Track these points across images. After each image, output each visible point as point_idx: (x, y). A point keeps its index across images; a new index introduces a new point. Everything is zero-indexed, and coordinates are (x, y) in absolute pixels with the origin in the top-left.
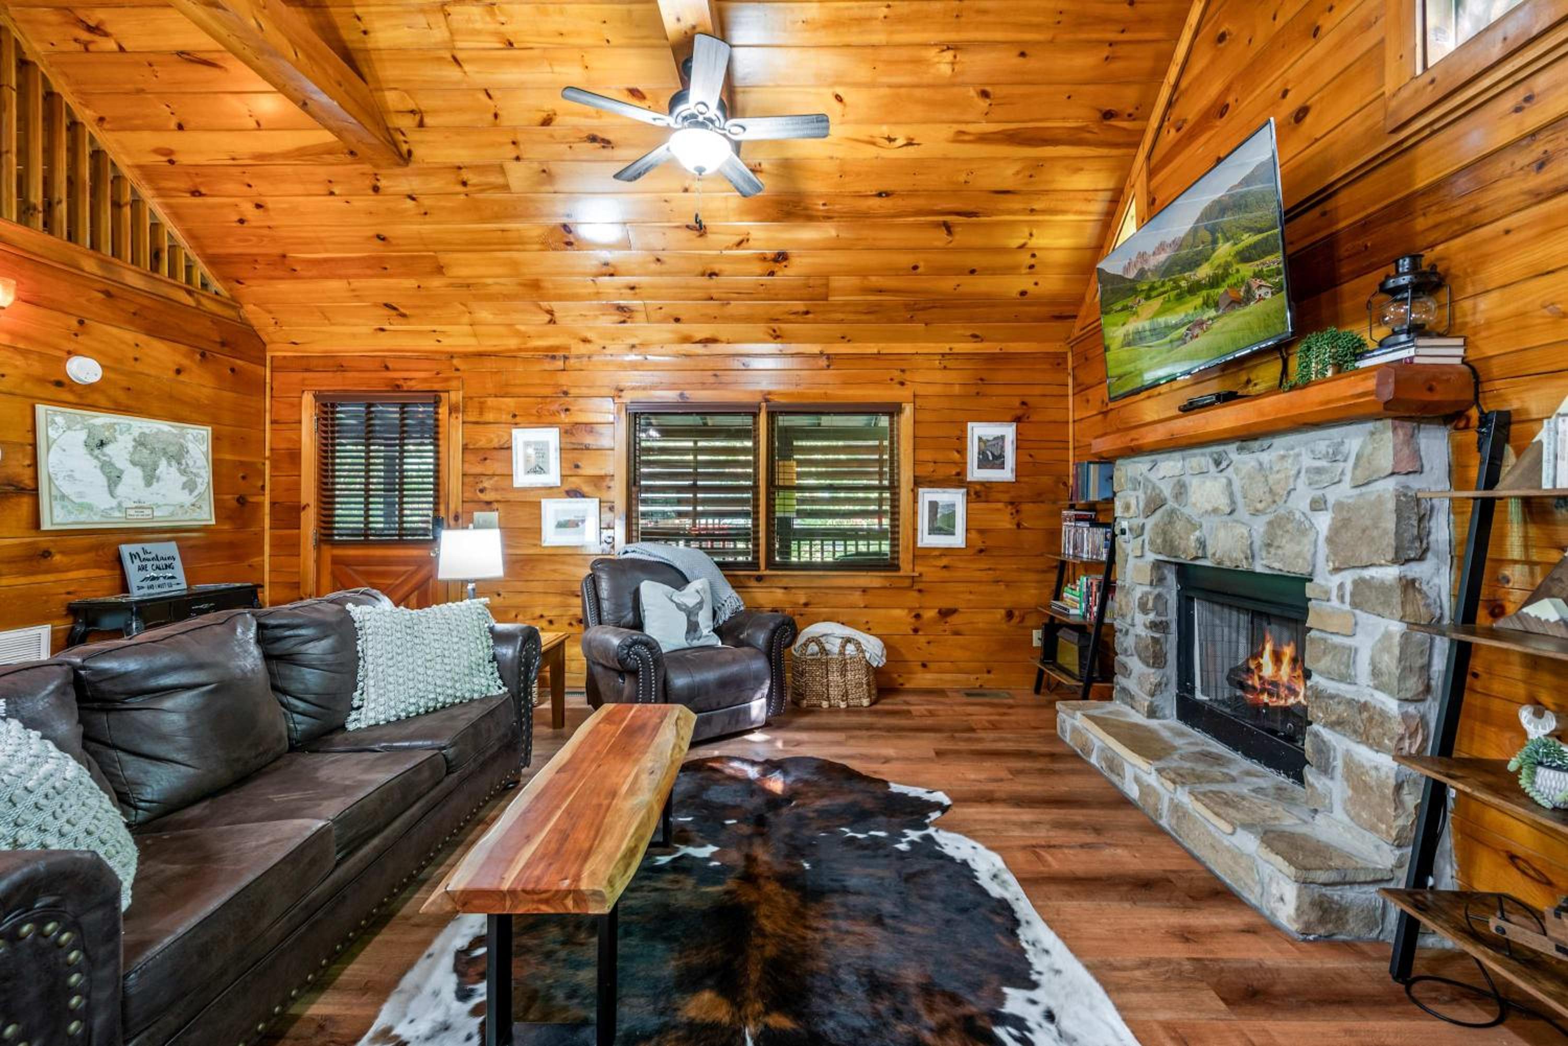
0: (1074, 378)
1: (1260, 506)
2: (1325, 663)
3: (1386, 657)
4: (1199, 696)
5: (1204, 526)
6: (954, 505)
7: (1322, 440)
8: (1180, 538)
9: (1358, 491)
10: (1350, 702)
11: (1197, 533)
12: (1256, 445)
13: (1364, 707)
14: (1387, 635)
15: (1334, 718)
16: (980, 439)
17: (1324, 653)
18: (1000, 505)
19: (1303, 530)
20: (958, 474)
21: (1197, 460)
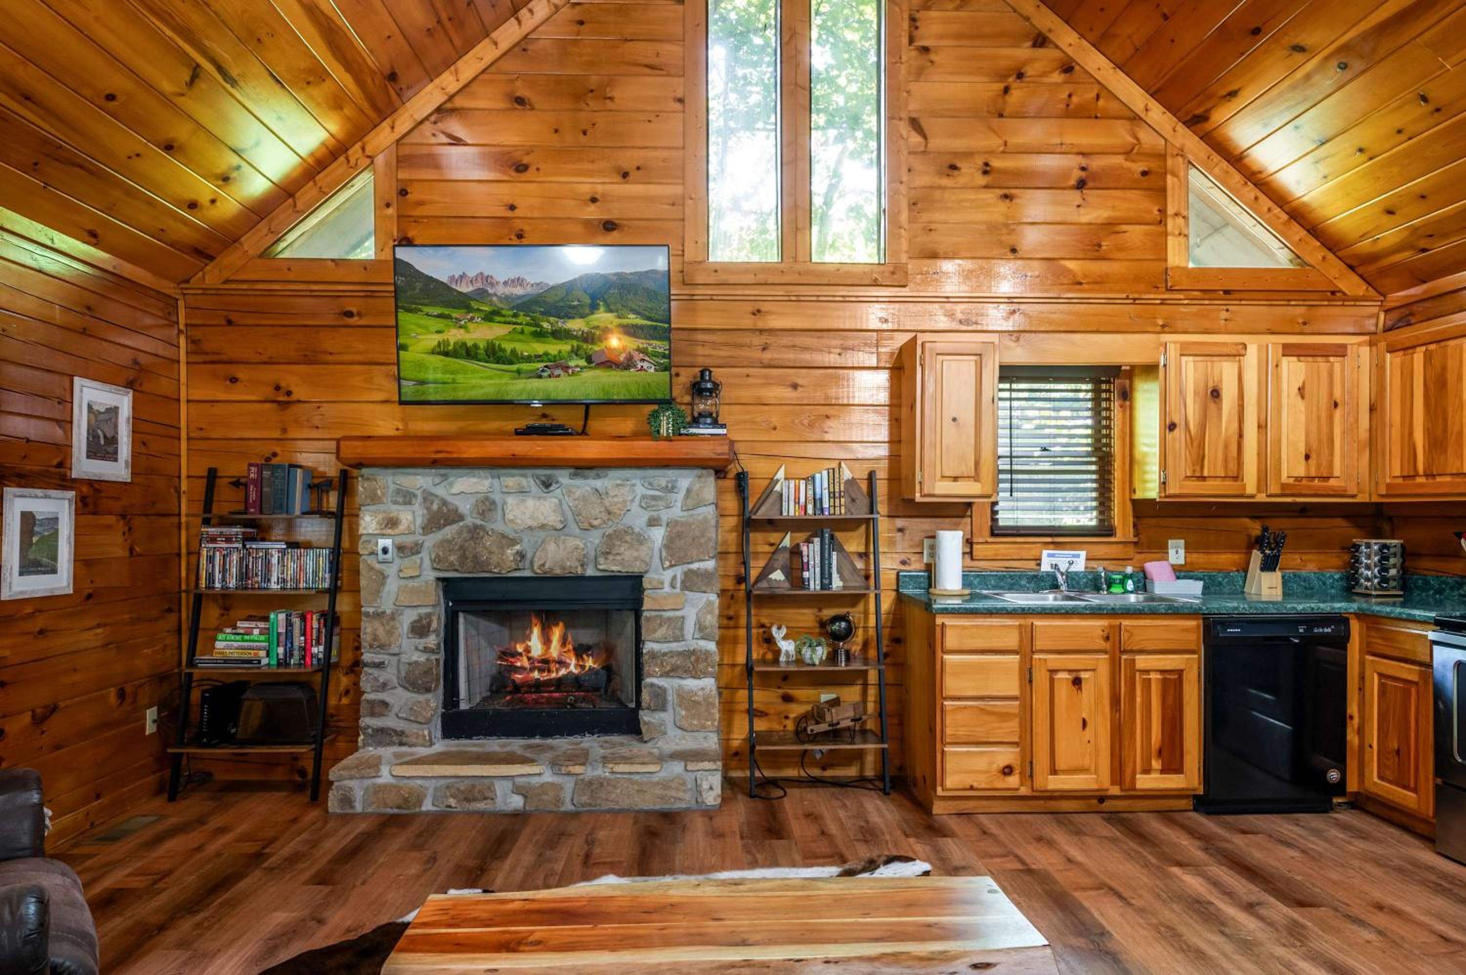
1: (596, 523)
2: (660, 633)
3: (709, 617)
4: (464, 706)
5: (526, 540)
6: (56, 520)
7: (663, 477)
8: (491, 553)
9: (686, 514)
10: (680, 654)
11: (518, 547)
12: (593, 473)
13: (694, 652)
14: (710, 603)
15: (668, 668)
16: (90, 407)
17: (661, 625)
18: (111, 520)
19: (640, 540)
20: (60, 465)
21: (512, 480)
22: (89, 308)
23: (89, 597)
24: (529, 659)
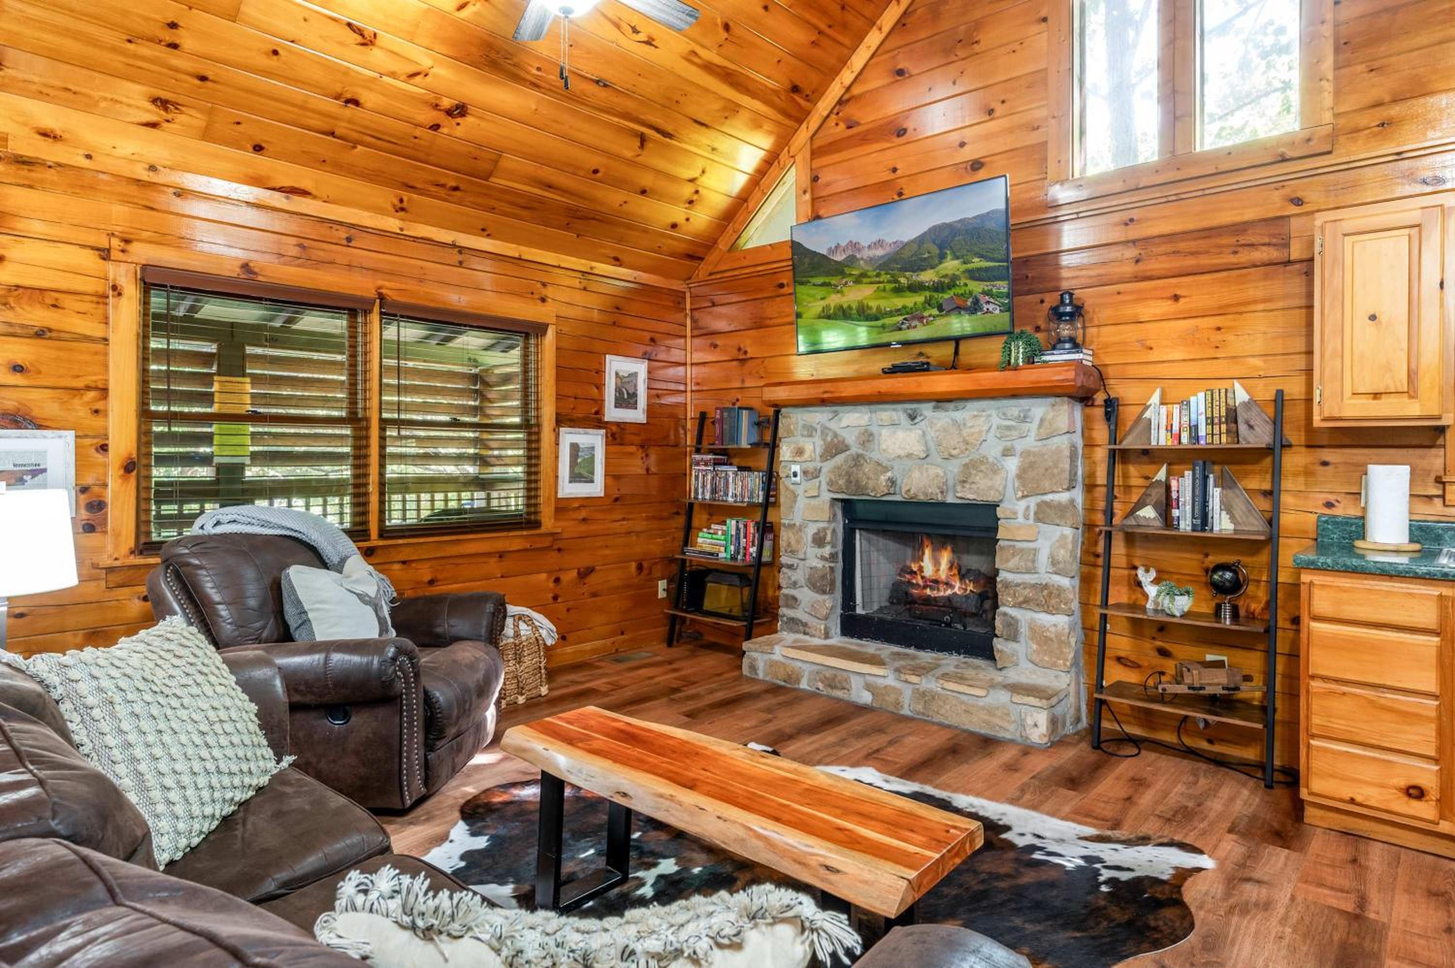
0: (693, 320)
1: (954, 452)
2: (1013, 563)
3: (1062, 552)
4: (859, 611)
5: (896, 468)
6: (593, 448)
7: (1015, 407)
8: (868, 478)
9: (1040, 443)
10: (1034, 586)
11: (889, 474)
12: (951, 405)
13: (1046, 587)
14: (1063, 537)
15: (1021, 599)
16: (617, 374)
17: (1013, 555)
18: (633, 449)
19: (995, 470)
20: (597, 413)
21: (888, 414)
22: (618, 308)
23: (617, 500)
24: (923, 578)
